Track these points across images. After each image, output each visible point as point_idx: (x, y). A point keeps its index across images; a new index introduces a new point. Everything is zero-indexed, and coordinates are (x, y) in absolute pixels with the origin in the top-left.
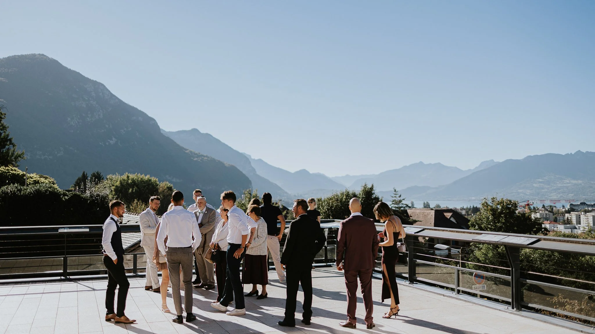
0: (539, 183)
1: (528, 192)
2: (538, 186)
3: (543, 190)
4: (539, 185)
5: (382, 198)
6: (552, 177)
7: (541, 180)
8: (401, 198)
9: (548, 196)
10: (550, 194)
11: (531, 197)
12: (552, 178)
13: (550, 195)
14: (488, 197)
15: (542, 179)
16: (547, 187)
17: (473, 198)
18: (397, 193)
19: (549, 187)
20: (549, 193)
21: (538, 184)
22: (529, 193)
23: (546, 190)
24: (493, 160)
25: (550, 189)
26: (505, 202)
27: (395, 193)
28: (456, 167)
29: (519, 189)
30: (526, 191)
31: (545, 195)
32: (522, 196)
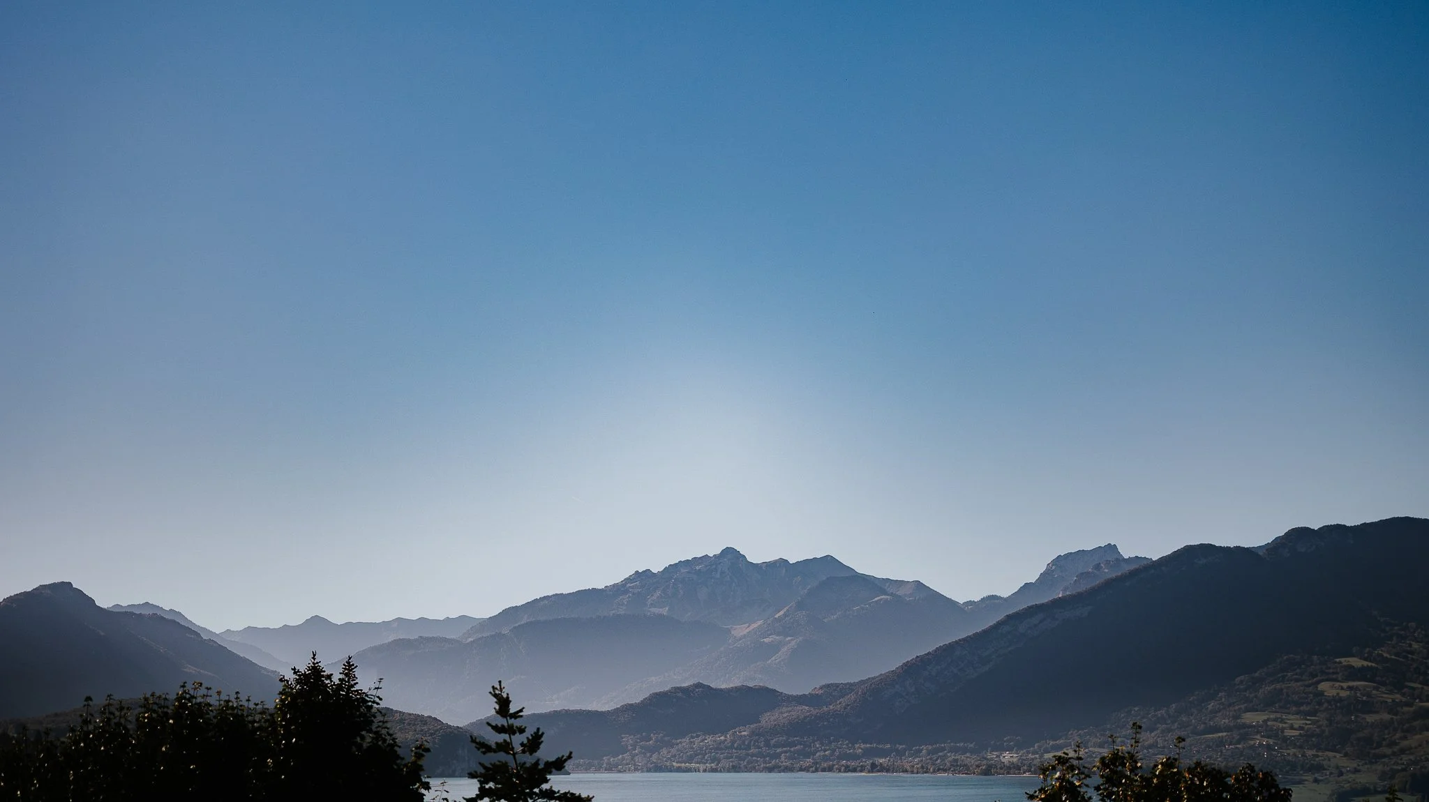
0: (1347, 679)
1: (1292, 728)
2: (1344, 694)
3: (1370, 718)
4: (1350, 688)
5: (419, 756)
6: (1415, 646)
7: (1356, 662)
8: (546, 753)
9: (1396, 749)
10: (1405, 738)
11: (1310, 753)
12: (1412, 653)
13: (1405, 743)
14: (1082, 753)
15: (1366, 659)
16: (1388, 698)
17: (1007, 757)
18: (516, 723)
19: (1398, 697)
20: (1398, 735)
21: (1345, 685)
22: (1297, 733)
23: (1386, 717)
24: (1112, 548)
25: (1406, 709)
26: (1188, 789)
27: (501, 721)
28: (919, 585)
29: (1247, 710)
30: (1282, 721)
31: (1379, 745)
32: (1261, 745)
